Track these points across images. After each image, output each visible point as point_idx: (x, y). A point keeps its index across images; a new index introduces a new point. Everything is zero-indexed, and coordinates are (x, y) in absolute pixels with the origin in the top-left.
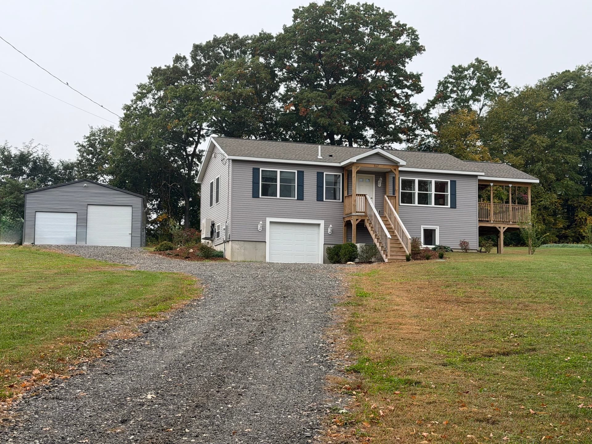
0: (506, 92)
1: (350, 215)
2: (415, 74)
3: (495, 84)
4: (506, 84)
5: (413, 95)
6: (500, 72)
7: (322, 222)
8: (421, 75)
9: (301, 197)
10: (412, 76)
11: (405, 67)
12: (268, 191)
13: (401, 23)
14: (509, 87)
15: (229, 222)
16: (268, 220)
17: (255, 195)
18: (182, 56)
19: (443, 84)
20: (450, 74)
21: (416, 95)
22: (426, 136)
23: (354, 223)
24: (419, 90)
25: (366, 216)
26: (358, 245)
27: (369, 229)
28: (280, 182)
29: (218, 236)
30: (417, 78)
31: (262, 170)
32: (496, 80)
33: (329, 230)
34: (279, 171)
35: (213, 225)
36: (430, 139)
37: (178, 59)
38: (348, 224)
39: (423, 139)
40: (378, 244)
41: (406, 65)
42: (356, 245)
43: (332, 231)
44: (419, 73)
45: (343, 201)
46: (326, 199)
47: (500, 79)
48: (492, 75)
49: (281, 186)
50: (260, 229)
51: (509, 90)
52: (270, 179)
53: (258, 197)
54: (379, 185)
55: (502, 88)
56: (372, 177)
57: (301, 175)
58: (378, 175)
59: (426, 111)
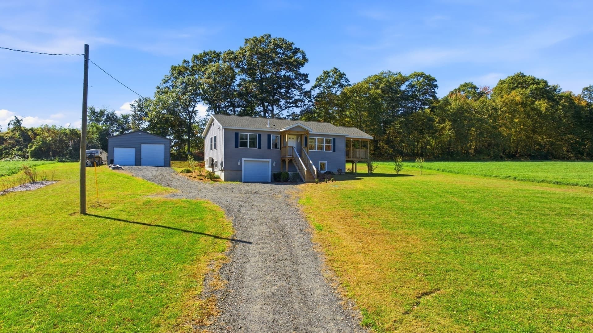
1: (285, 156)
2: (305, 74)
3: (343, 80)
4: (348, 80)
5: (304, 84)
6: (345, 75)
7: (270, 160)
8: (308, 74)
9: (260, 147)
10: (304, 75)
11: (299, 69)
12: (244, 144)
13: (297, 48)
14: (349, 81)
15: (223, 160)
16: (243, 159)
17: (236, 146)
18: (187, 60)
19: (319, 80)
20: (322, 74)
21: (306, 84)
22: (310, 105)
23: (287, 161)
24: (308, 82)
25: (293, 157)
26: (289, 173)
27: (295, 164)
28: (249, 140)
29: (216, 166)
30: (306, 76)
31: (240, 134)
32: (343, 78)
33: (274, 165)
34: (248, 134)
35: (213, 160)
36: (312, 107)
37: (185, 62)
38: (284, 161)
39: (308, 107)
40: (300, 173)
41: (300, 69)
42: (288, 172)
43: (276, 164)
44: (307, 74)
45: (281, 149)
46: (272, 148)
47: (345, 78)
48: (342, 76)
49: (249, 142)
50: (239, 164)
51: (349, 83)
52: (244, 138)
53: (238, 147)
54: (299, 141)
55: (346, 82)
56: (295, 137)
57: (260, 136)
58: (298, 136)
59: (310, 92)
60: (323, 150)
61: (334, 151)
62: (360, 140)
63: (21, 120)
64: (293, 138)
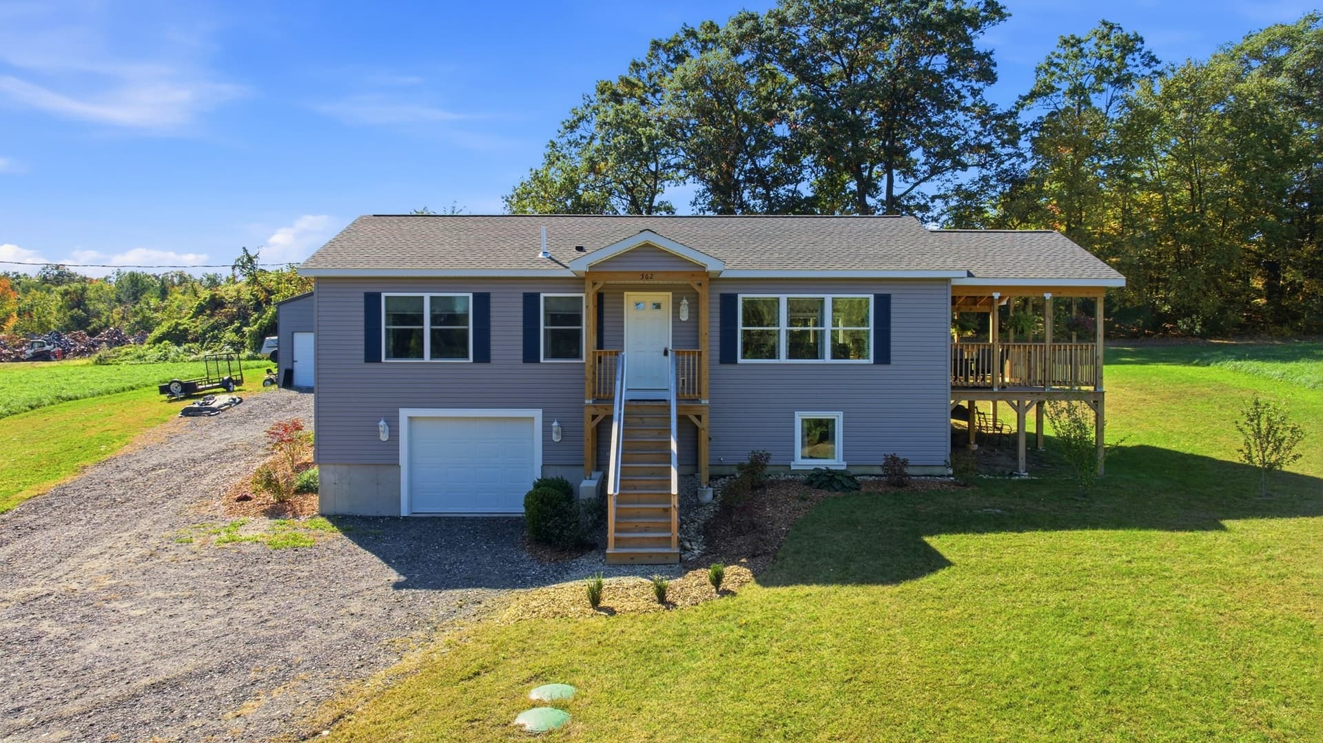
0: (1154, 72)
3: (1134, 59)
6: (1142, 41)
7: (537, 414)
9: (483, 355)
12: (405, 345)
16: (404, 414)
17: (372, 355)
19: (1045, 70)
20: (1055, 49)
28: (432, 324)
30: (986, 58)
31: (387, 298)
32: (1135, 54)
33: (556, 435)
34: (427, 297)
43: (563, 435)
44: (991, 50)
46: (545, 357)
47: (1141, 51)
48: (1129, 45)
49: (432, 331)
50: (384, 437)
51: (1159, 68)
52: (407, 317)
53: (379, 360)
54: (684, 316)
55: (1148, 65)
56: (666, 298)
57: (482, 302)
58: (679, 293)
59: (1012, 114)
60: (823, 357)
61: (883, 355)
62: (1048, 296)
63: (256, 257)
64: (658, 306)
